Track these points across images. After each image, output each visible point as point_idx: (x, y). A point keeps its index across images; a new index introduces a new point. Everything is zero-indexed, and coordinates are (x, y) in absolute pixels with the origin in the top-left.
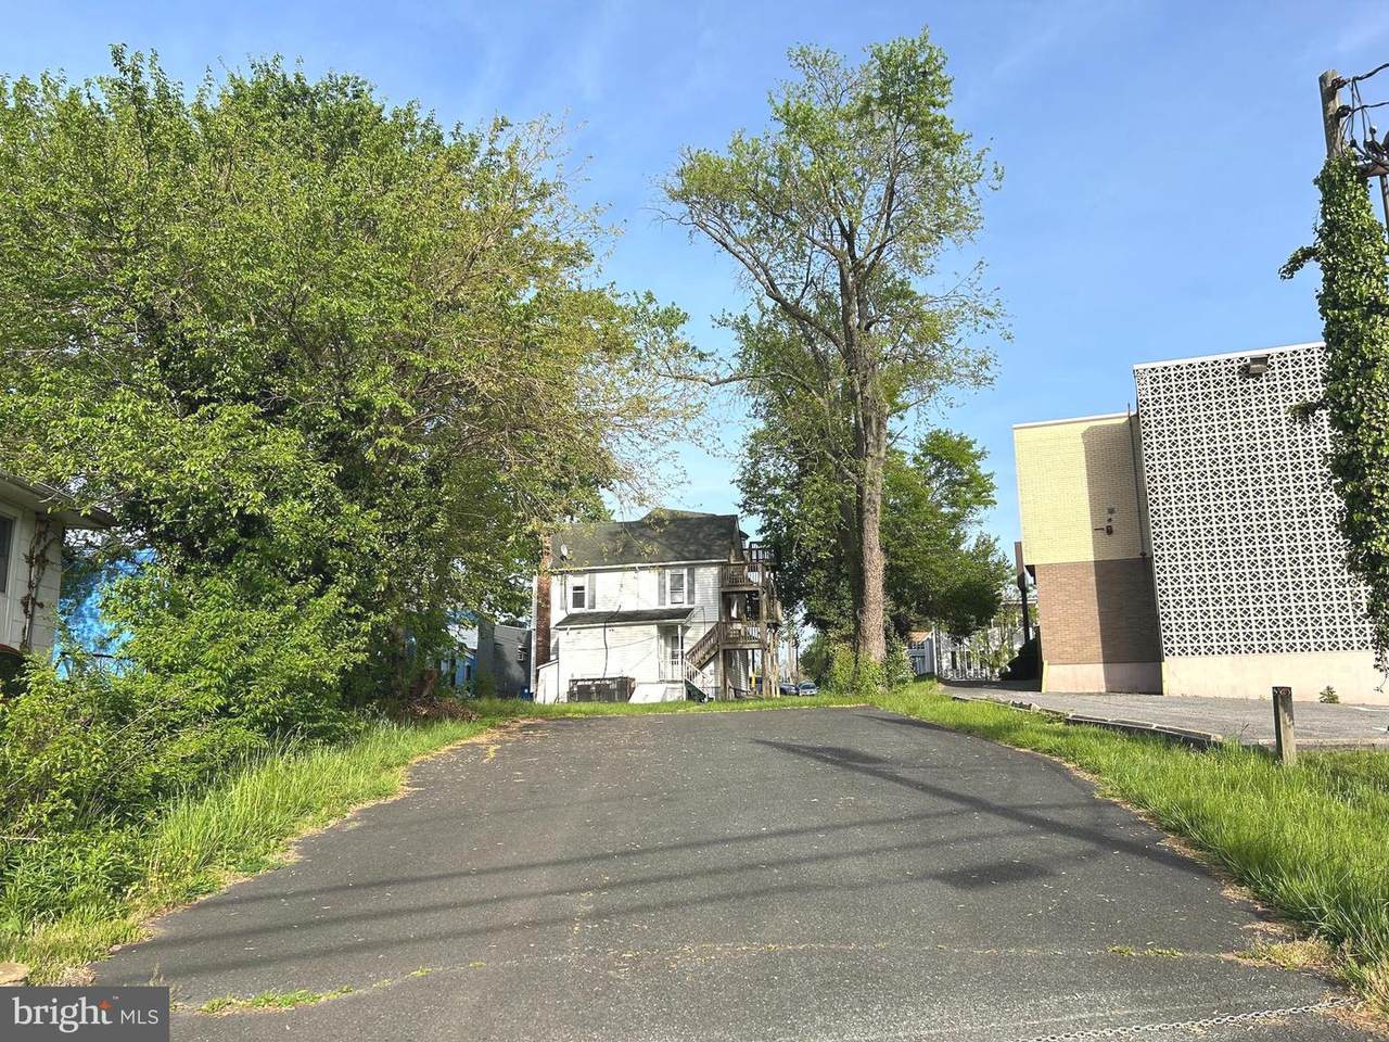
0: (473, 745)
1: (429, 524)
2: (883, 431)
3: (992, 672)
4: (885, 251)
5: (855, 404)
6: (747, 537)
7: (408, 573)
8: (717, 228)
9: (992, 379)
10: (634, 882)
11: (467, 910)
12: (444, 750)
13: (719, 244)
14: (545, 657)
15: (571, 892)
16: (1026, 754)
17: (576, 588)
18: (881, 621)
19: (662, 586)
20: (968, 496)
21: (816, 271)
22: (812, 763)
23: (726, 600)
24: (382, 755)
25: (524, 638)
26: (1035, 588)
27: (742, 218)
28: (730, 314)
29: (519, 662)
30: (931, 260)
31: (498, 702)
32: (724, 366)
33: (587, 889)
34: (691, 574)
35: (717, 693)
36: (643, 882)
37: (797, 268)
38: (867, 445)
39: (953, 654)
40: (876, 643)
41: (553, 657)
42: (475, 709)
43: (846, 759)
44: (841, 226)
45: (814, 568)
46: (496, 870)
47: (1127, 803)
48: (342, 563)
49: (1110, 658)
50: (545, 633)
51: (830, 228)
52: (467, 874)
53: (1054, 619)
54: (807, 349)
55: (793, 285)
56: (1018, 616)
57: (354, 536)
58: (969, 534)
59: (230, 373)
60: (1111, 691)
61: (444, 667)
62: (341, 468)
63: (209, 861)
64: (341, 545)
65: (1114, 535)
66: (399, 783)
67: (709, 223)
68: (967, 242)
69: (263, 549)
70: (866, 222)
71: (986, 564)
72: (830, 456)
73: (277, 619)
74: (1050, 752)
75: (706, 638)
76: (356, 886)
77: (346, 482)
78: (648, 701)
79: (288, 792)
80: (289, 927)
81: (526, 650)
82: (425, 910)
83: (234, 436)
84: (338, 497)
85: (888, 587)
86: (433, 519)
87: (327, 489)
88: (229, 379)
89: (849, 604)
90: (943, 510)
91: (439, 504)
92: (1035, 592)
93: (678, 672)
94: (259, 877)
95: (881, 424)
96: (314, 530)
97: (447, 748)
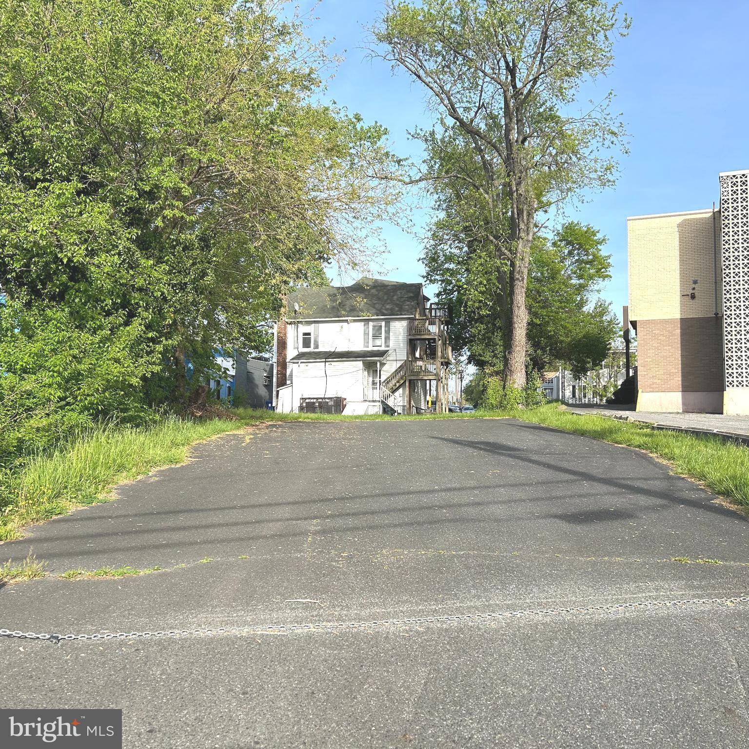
0: (234, 435)
1: (202, 277)
2: (531, 220)
3: (601, 400)
4: (539, 83)
5: (512, 199)
6: (428, 300)
7: (188, 312)
8: (413, 63)
9: (614, 182)
10: (348, 515)
11: (235, 528)
12: (214, 437)
13: (413, 75)
14: (283, 381)
15: (305, 519)
16: (623, 448)
17: (305, 334)
18: (523, 359)
19: (366, 334)
20: (592, 271)
21: (486, 97)
22: (470, 450)
23: (412, 344)
24: (172, 438)
25: (268, 369)
26: (636, 341)
27: (431, 56)
28: (421, 130)
29: (265, 386)
30: (572, 91)
31: (250, 411)
32: (415, 170)
33: (316, 517)
34: (388, 326)
35: (404, 410)
36: (354, 514)
37: (472, 95)
38: (519, 230)
39: (574, 387)
40: (519, 374)
41: (288, 382)
42: (235, 414)
43: (494, 448)
44: (507, 63)
45: (476, 323)
46: (253, 506)
47: (691, 478)
48: (141, 302)
49: (687, 387)
50: (283, 365)
51: (498, 63)
52: (234, 508)
53: (649, 360)
54: (478, 158)
55: (468, 108)
56: (622, 361)
57: (149, 284)
58: (590, 299)
59: (58, 160)
60: (686, 411)
61: (213, 385)
62: (140, 232)
63: (58, 495)
64: (140, 290)
65: (696, 300)
66: (184, 456)
67: (407, 59)
68: (600, 76)
69: (86, 291)
70: (525, 60)
71: (602, 322)
72: (491, 238)
73: (97, 340)
74: (639, 446)
75: (397, 372)
76: (158, 513)
77: (142, 243)
78: (356, 414)
79: (109, 456)
80: (116, 534)
81: (270, 377)
82: (207, 527)
83: (64, 206)
84: (138, 254)
85: (529, 336)
86: (204, 274)
87: (129, 249)
88: (57, 164)
89: (500, 349)
90: (572, 281)
91: (209, 263)
92: (635, 344)
93: (377, 395)
94: (93, 507)
95: (530, 215)
96: (121, 278)
97: (216, 436)
